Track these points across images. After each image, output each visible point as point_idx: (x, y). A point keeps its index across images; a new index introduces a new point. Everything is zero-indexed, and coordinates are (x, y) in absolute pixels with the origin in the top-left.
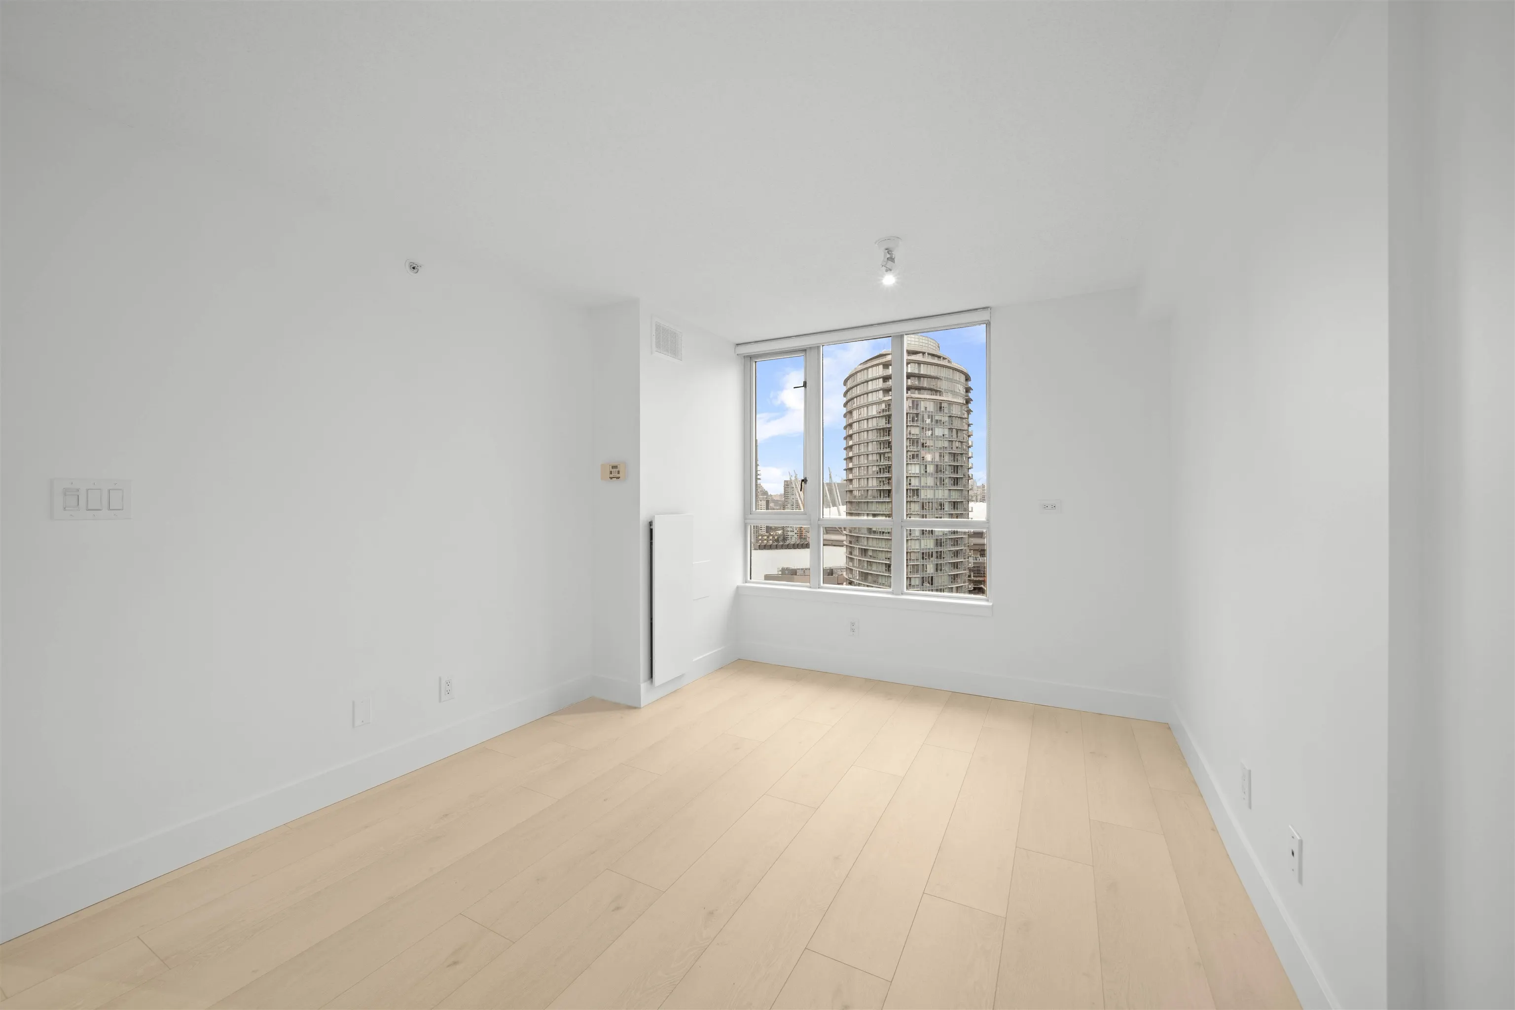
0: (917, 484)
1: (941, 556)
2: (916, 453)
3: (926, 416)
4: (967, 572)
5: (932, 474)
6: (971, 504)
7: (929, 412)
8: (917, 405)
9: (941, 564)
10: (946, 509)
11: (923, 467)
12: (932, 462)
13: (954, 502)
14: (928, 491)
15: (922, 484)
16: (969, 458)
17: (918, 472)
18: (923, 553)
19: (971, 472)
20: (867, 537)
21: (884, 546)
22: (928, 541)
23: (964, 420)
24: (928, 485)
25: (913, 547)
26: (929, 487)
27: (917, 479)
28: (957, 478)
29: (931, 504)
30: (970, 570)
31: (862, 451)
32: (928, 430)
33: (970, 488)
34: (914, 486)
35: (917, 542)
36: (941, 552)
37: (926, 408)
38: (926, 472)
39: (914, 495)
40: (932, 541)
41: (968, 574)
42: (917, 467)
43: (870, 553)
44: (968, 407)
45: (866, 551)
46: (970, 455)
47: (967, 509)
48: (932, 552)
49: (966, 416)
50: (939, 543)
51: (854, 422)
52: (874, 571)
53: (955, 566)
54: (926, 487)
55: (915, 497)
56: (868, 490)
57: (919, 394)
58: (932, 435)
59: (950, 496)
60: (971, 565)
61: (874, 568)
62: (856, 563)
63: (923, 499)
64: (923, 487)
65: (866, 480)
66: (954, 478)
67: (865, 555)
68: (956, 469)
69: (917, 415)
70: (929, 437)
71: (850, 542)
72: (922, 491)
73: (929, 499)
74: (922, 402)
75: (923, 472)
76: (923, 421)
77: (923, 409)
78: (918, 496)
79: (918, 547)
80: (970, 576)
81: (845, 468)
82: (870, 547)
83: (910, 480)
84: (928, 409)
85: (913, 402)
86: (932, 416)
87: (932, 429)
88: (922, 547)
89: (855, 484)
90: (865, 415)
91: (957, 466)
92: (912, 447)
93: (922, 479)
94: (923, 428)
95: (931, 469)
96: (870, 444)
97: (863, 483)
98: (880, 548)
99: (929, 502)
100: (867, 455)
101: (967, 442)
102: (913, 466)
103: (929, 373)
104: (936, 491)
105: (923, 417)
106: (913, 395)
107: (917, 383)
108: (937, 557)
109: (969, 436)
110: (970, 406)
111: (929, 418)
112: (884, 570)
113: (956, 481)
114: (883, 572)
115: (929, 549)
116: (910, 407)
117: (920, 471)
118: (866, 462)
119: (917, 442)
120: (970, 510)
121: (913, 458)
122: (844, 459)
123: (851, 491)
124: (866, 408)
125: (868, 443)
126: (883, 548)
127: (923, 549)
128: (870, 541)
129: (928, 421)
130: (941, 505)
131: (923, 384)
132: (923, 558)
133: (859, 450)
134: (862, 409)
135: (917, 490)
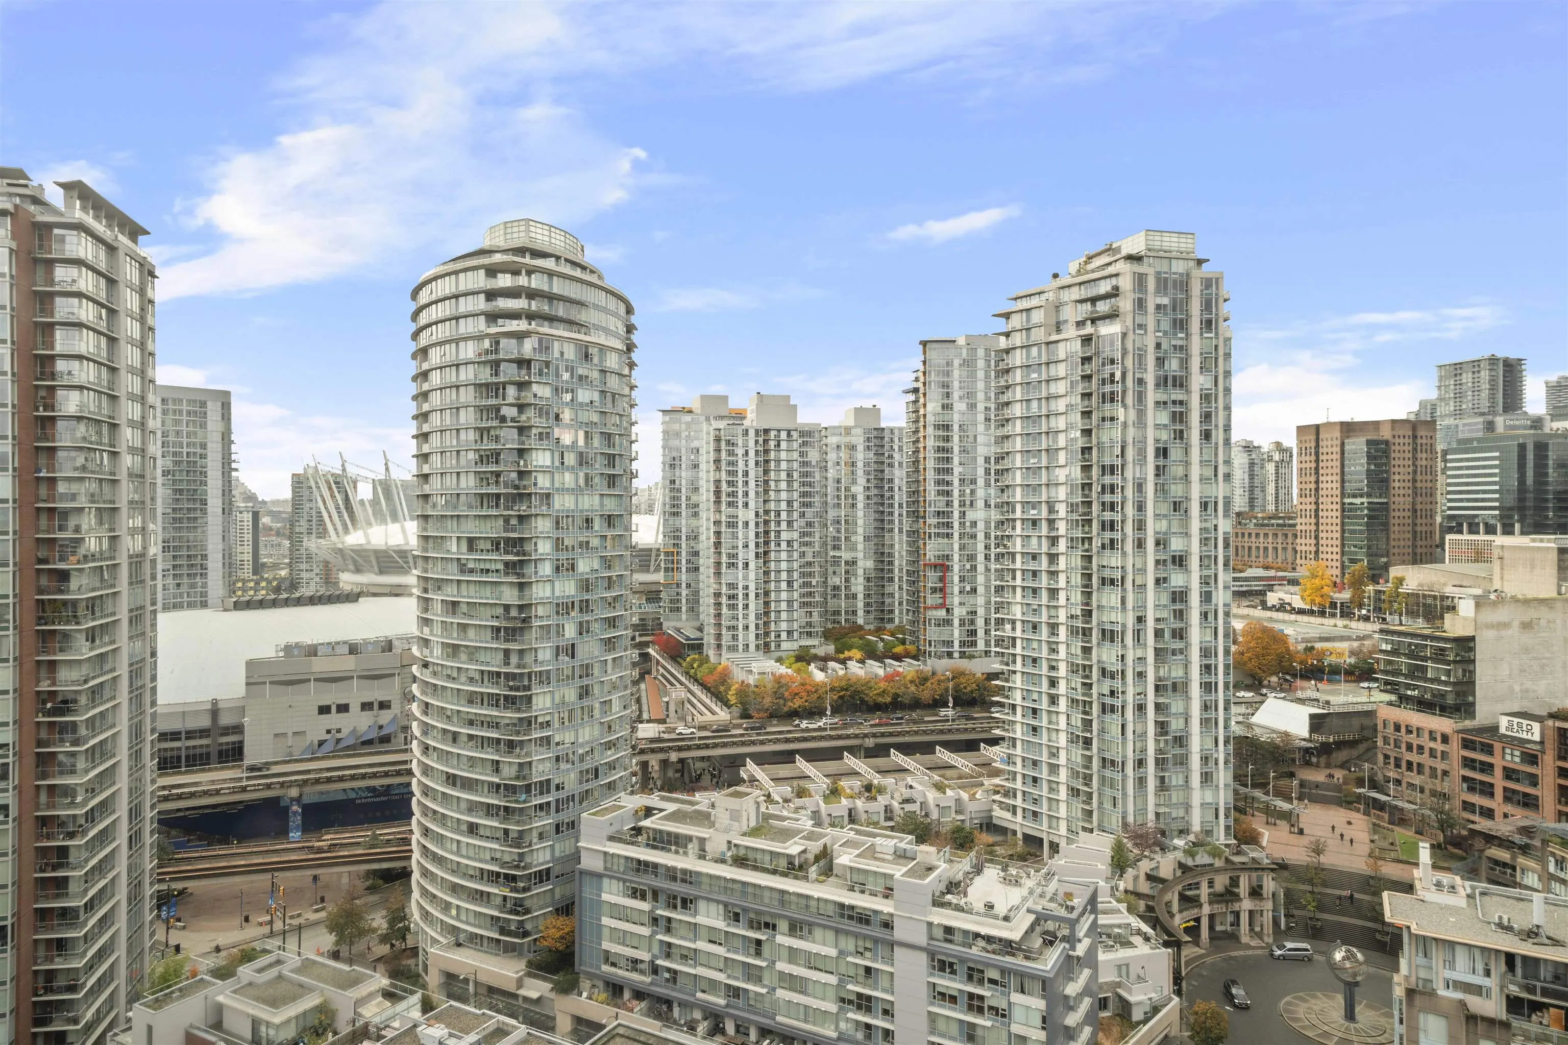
0: (548, 485)
1: (587, 606)
2: (545, 431)
3: (562, 368)
4: (629, 632)
5: (573, 467)
6: (635, 518)
7: (567, 360)
8: (547, 348)
9: (588, 622)
10: (596, 528)
11: (557, 455)
12: (573, 447)
13: (609, 516)
14: (566, 497)
15: (557, 485)
16: (632, 442)
17: (548, 463)
18: (558, 605)
19: (635, 465)
20: (459, 581)
21: (489, 595)
22: (567, 583)
23: (624, 379)
24: (566, 486)
25: (541, 594)
26: (568, 489)
27: (548, 476)
28: (614, 475)
29: (570, 519)
30: (635, 627)
31: (448, 422)
32: (567, 392)
33: (634, 492)
34: (541, 489)
35: (548, 585)
36: (587, 601)
37: (562, 354)
38: (563, 463)
39: (541, 504)
40: (572, 582)
41: (630, 636)
42: (548, 454)
43: (464, 609)
44: (630, 358)
45: (455, 604)
46: (633, 438)
47: (628, 528)
48: (573, 603)
49: (626, 371)
50: (586, 585)
51: (432, 370)
52: (472, 641)
53: (612, 622)
54: (563, 490)
55: (544, 508)
56: (458, 495)
57: (551, 327)
58: (572, 400)
59: (602, 505)
60: (635, 620)
61: (471, 633)
62: (438, 629)
63: (558, 511)
64: (558, 489)
65: (455, 475)
66: (609, 476)
67: (454, 613)
68: (611, 460)
69: (547, 364)
70: (567, 404)
71: (426, 590)
72: (556, 497)
73: (568, 511)
74: (556, 344)
75: (557, 464)
76: (558, 375)
77: (557, 354)
78: (549, 504)
79: (548, 593)
80: (633, 639)
81: (415, 453)
82: (464, 597)
83: (536, 478)
84: (566, 356)
85: (540, 341)
86: (572, 368)
87: (572, 391)
88: (557, 594)
89: (436, 482)
90: (454, 358)
91: (614, 455)
92: (537, 420)
93: (556, 475)
94: (557, 390)
95: (571, 459)
96: (462, 412)
97: (450, 481)
98: (481, 598)
99: (567, 517)
100: (458, 430)
101: (629, 416)
102: (540, 452)
103: (566, 294)
104: (580, 498)
105: (557, 369)
106: (541, 330)
107: (546, 308)
108: (581, 610)
109: (632, 406)
110: (635, 356)
111: (567, 371)
112: (489, 638)
113: (612, 480)
114: (487, 642)
115: (568, 597)
116: (534, 349)
117: (553, 463)
118: (455, 442)
119: (547, 413)
120: (634, 528)
121: (541, 439)
122: (413, 437)
123: (426, 497)
124: (454, 345)
125: (458, 409)
126: (487, 598)
127: (558, 598)
128: (464, 586)
129: (566, 376)
130: (587, 520)
131: (557, 310)
132: (558, 613)
133: (442, 420)
134: (447, 346)
135: (548, 496)
